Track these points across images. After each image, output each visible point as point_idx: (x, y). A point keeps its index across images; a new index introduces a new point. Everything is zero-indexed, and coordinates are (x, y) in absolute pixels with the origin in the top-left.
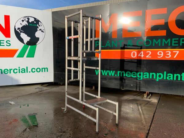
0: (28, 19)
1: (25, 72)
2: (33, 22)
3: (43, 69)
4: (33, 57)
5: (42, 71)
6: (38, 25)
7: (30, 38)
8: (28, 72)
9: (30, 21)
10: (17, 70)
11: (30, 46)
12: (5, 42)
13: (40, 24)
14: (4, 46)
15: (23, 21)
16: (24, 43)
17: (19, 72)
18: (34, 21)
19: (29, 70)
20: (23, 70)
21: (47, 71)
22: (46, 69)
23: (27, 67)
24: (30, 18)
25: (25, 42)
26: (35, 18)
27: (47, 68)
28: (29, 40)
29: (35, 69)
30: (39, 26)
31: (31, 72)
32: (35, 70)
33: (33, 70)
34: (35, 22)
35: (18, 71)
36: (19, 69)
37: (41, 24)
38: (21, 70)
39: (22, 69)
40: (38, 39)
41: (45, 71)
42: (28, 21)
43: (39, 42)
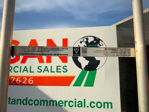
0: (87, 39)
1: (82, 106)
2: (92, 42)
3: (106, 104)
4: (93, 86)
5: (104, 107)
6: (98, 45)
7: (88, 62)
8: (86, 106)
9: (89, 41)
10: (73, 102)
11: (88, 72)
12: (62, 68)
13: (100, 43)
14: (61, 72)
15: (81, 42)
16: (81, 68)
17: (75, 106)
18: (93, 40)
19: (88, 104)
20: (80, 103)
21: (112, 108)
22: (110, 105)
23: (85, 100)
24: (89, 37)
25: (83, 66)
26: (95, 37)
27: (111, 103)
28: (87, 64)
29: (94, 103)
30: (100, 45)
31: (89, 106)
32: (95, 105)
34: (95, 42)
35: (74, 104)
36: (75, 102)
37: (103, 43)
38: (77, 104)
39: (78, 102)
40: (98, 62)
41: (108, 107)
42: (87, 42)
43: (99, 66)
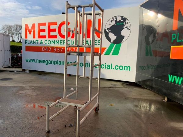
0: (116, 18)
3: (126, 68)
4: (118, 55)
5: (124, 70)
6: (124, 23)
7: (116, 37)
8: (112, 68)
9: (118, 20)
10: (104, 65)
11: (115, 44)
12: (97, 42)
13: (126, 22)
14: (96, 45)
15: (112, 21)
16: (111, 42)
17: (105, 68)
18: (121, 19)
20: (108, 66)
21: (130, 70)
22: (128, 68)
23: (112, 64)
24: (118, 17)
26: (122, 17)
27: (129, 67)
28: (115, 39)
29: (118, 66)
30: (126, 23)
31: (114, 68)
32: (118, 68)
33: (117, 67)
34: (122, 21)
35: (104, 66)
36: (105, 65)
37: (128, 21)
38: (106, 66)
39: (107, 66)
40: (123, 37)
41: (127, 70)
43: (124, 40)
